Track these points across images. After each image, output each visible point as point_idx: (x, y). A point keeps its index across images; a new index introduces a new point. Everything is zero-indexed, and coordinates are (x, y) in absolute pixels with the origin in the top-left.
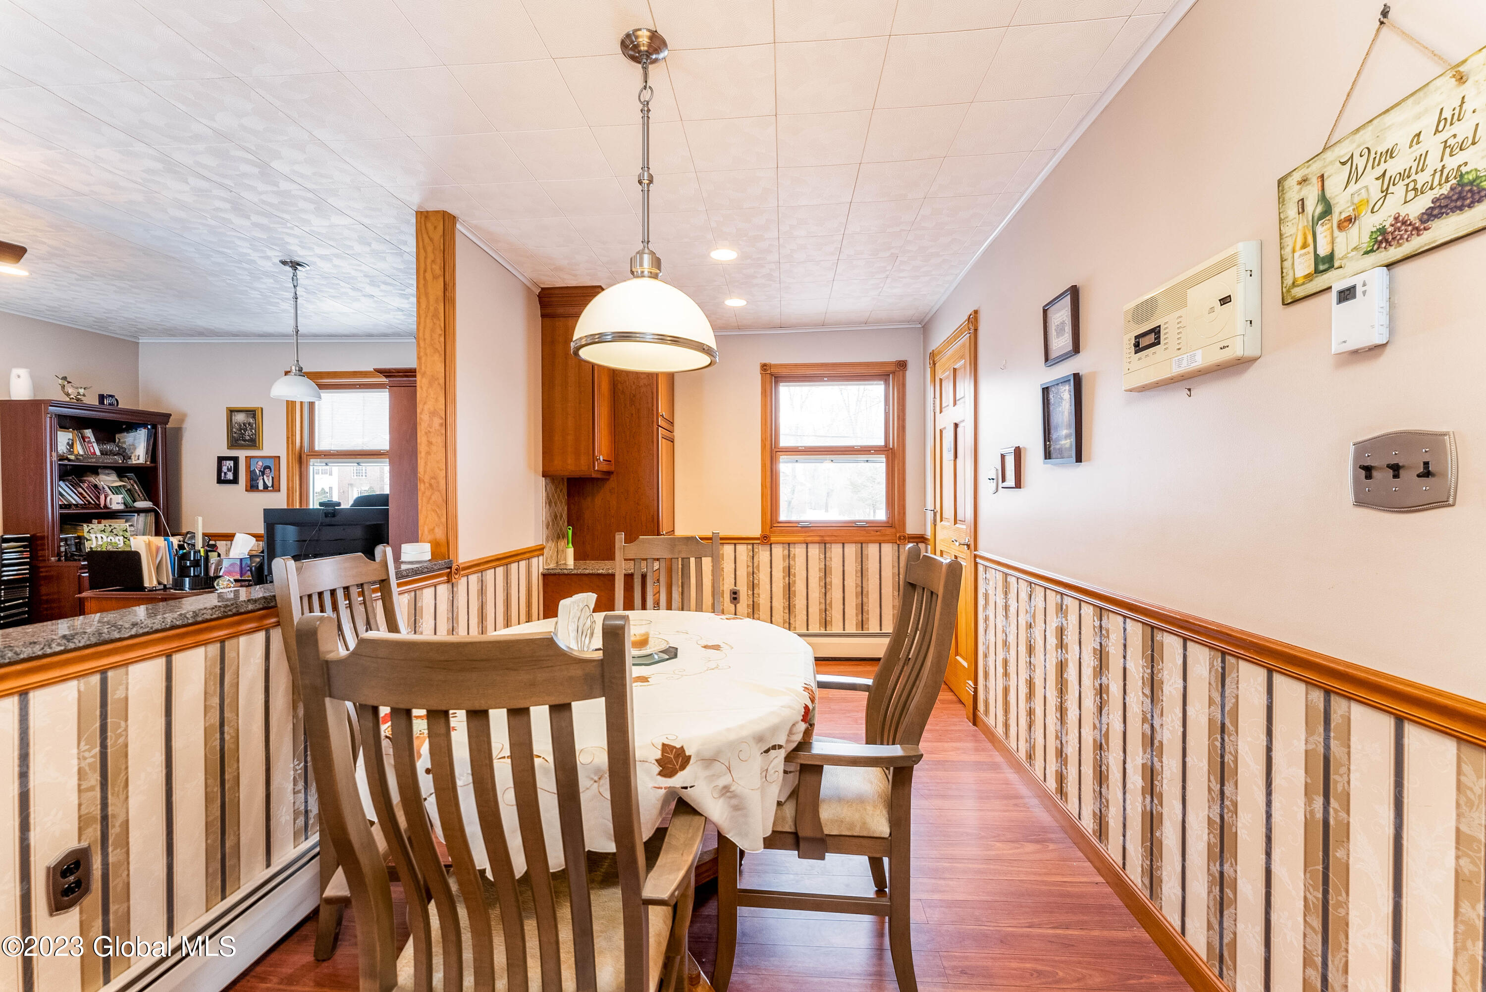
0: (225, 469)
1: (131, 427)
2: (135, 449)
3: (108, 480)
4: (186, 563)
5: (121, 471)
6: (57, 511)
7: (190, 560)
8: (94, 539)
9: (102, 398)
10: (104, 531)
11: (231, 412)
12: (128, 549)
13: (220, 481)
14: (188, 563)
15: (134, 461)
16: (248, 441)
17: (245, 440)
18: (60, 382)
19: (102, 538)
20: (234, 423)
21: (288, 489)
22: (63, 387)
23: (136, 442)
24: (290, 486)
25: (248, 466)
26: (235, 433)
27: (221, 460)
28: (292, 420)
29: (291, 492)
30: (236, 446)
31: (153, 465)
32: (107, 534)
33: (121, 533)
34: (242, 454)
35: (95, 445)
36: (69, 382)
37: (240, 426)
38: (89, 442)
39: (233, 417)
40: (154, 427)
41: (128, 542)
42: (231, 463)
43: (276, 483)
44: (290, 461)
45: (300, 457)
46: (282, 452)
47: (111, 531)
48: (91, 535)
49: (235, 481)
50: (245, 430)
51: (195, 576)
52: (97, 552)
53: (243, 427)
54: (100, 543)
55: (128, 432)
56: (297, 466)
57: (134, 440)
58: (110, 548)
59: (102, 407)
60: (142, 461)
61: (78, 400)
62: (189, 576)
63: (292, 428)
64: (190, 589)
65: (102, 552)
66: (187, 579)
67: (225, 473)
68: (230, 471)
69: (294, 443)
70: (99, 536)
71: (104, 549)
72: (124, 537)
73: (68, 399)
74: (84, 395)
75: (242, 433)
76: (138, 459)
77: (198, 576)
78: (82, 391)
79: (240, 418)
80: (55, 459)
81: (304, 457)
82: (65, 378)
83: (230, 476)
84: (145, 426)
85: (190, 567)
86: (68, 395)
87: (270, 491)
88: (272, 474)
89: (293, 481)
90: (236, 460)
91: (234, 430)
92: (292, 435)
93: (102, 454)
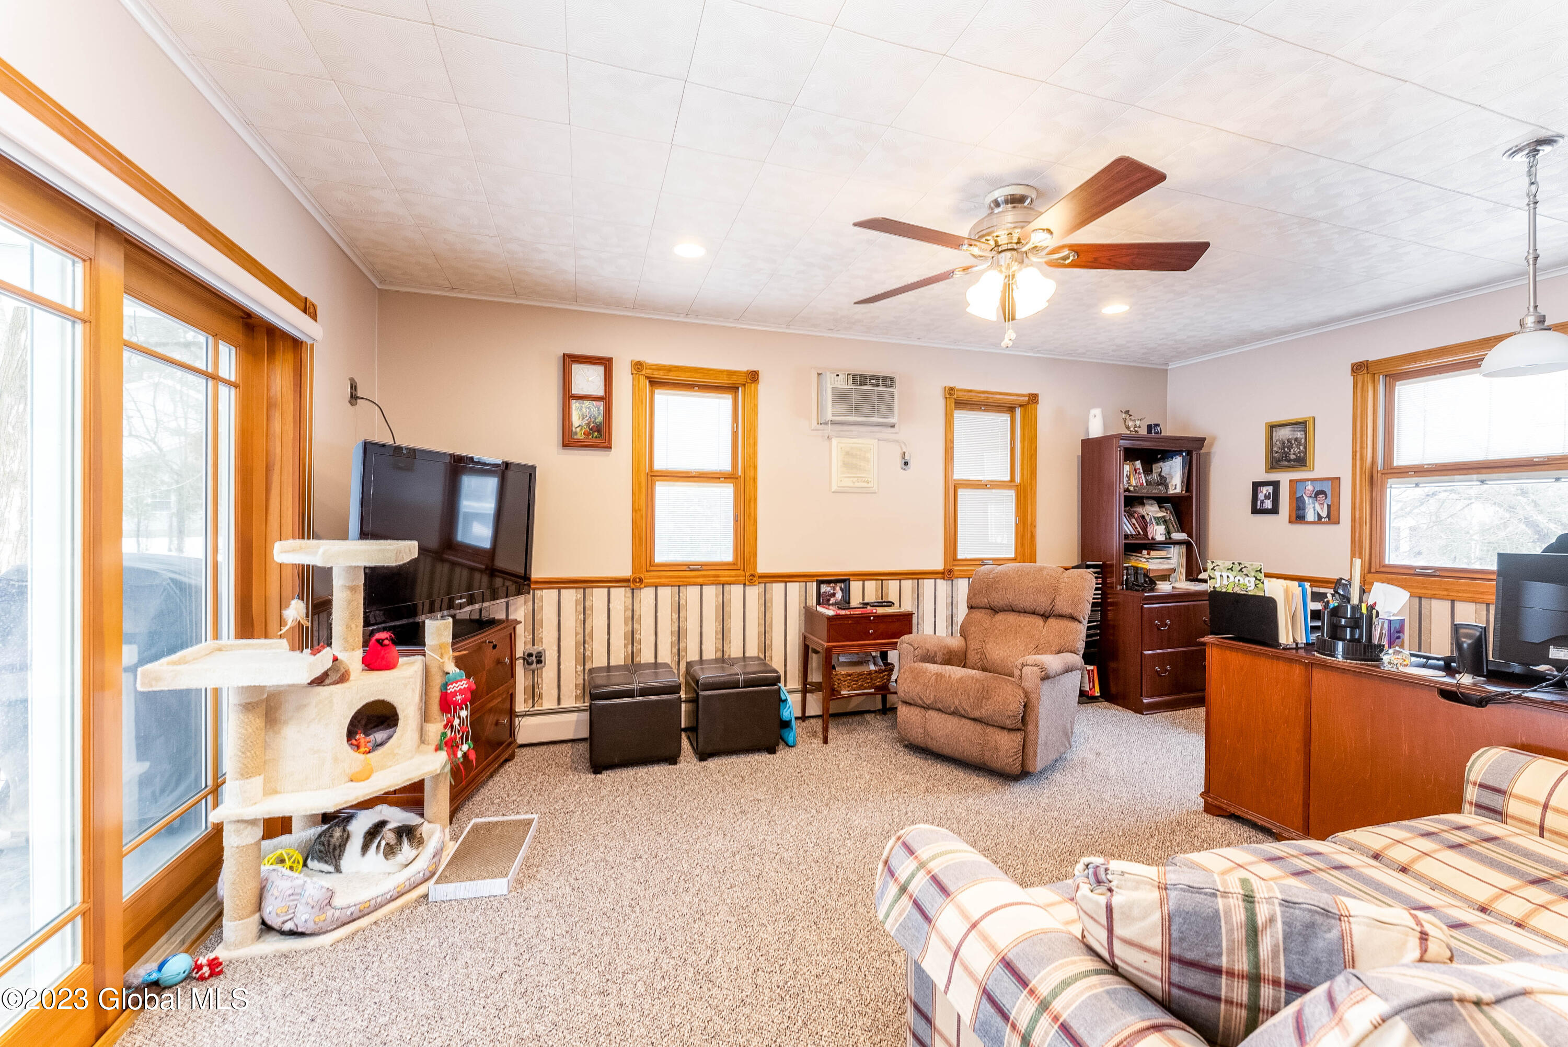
0: (1261, 496)
1: (1167, 455)
2: (1172, 478)
3: (1151, 511)
4: (1340, 621)
5: (1161, 501)
6: (1122, 541)
7: (1346, 618)
8: (1218, 578)
9: (1150, 428)
10: (1231, 569)
11: (1272, 427)
12: (1261, 594)
13: (1255, 510)
14: (1343, 622)
15: (1171, 491)
16: (1294, 460)
17: (1289, 461)
18: (1124, 415)
19: (1228, 577)
20: (1274, 439)
21: (1353, 520)
22: (1125, 420)
23: (1172, 470)
24: (1357, 516)
25: (1293, 492)
26: (1277, 452)
27: (1256, 486)
28: (1362, 427)
29: (1357, 525)
30: (1276, 468)
31: (1187, 494)
32: (1234, 573)
33: (1253, 574)
34: (1284, 478)
35: (1142, 475)
36: (1130, 416)
37: (1284, 443)
38: (1139, 474)
39: (1274, 434)
40: (1189, 453)
41: (1260, 585)
42: (1270, 489)
43: (1333, 513)
44: (1358, 482)
45: (1372, 477)
46: (1345, 472)
47: (1241, 570)
48: (1216, 573)
49: (1275, 510)
50: (1290, 448)
51: (1351, 640)
52: (1221, 592)
53: (1287, 445)
54: (1225, 582)
55: (1164, 462)
56: (1368, 487)
57: (1171, 469)
58: (1237, 590)
59: (1150, 435)
60: (1178, 490)
61: (1136, 431)
62: (1343, 640)
63: (1362, 437)
64: (1344, 657)
65: (1226, 594)
66: (1340, 645)
67: (1262, 502)
68: (1269, 499)
69: (1363, 459)
70: (1225, 574)
71: (1230, 591)
72: (1256, 579)
73: (1129, 432)
74: (1139, 427)
75: (1285, 452)
76: (1175, 488)
77: (1359, 641)
78: (1138, 423)
79: (1284, 434)
80: (1121, 491)
81: (1378, 477)
82: (1127, 412)
83: (1268, 504)
84: (1179, 453)
85: (1345, 627)
86: (1128, 428)
87: (1324, 523)
88: (1329, 501)
89: (1361, 510)
90: (1276, 485)
91: (1275, 449)
92: (1361, 448)
93: (1147, 484)
